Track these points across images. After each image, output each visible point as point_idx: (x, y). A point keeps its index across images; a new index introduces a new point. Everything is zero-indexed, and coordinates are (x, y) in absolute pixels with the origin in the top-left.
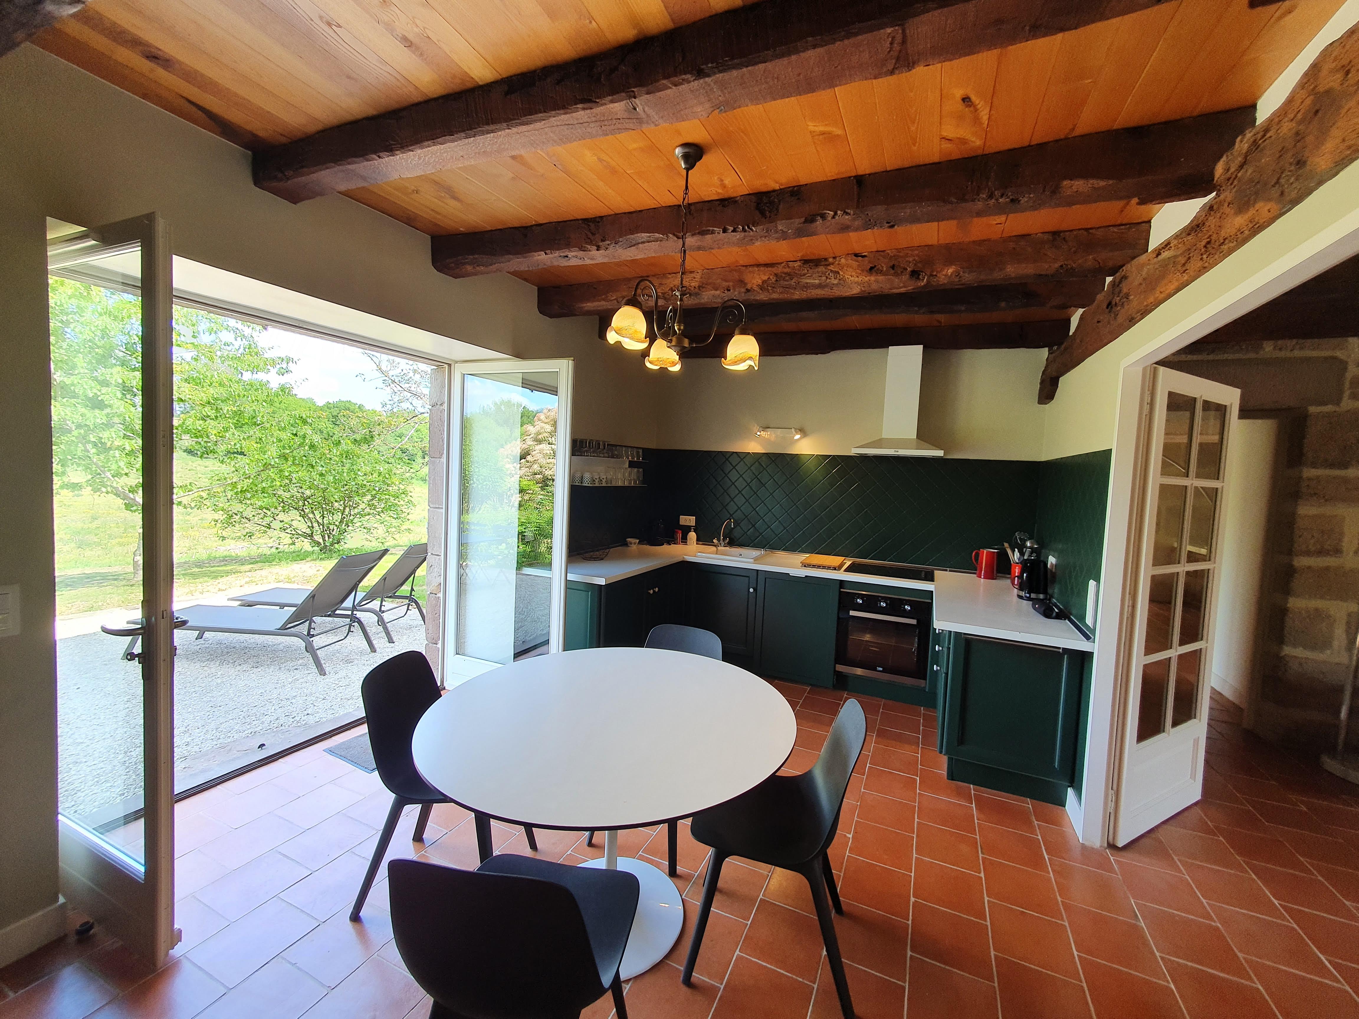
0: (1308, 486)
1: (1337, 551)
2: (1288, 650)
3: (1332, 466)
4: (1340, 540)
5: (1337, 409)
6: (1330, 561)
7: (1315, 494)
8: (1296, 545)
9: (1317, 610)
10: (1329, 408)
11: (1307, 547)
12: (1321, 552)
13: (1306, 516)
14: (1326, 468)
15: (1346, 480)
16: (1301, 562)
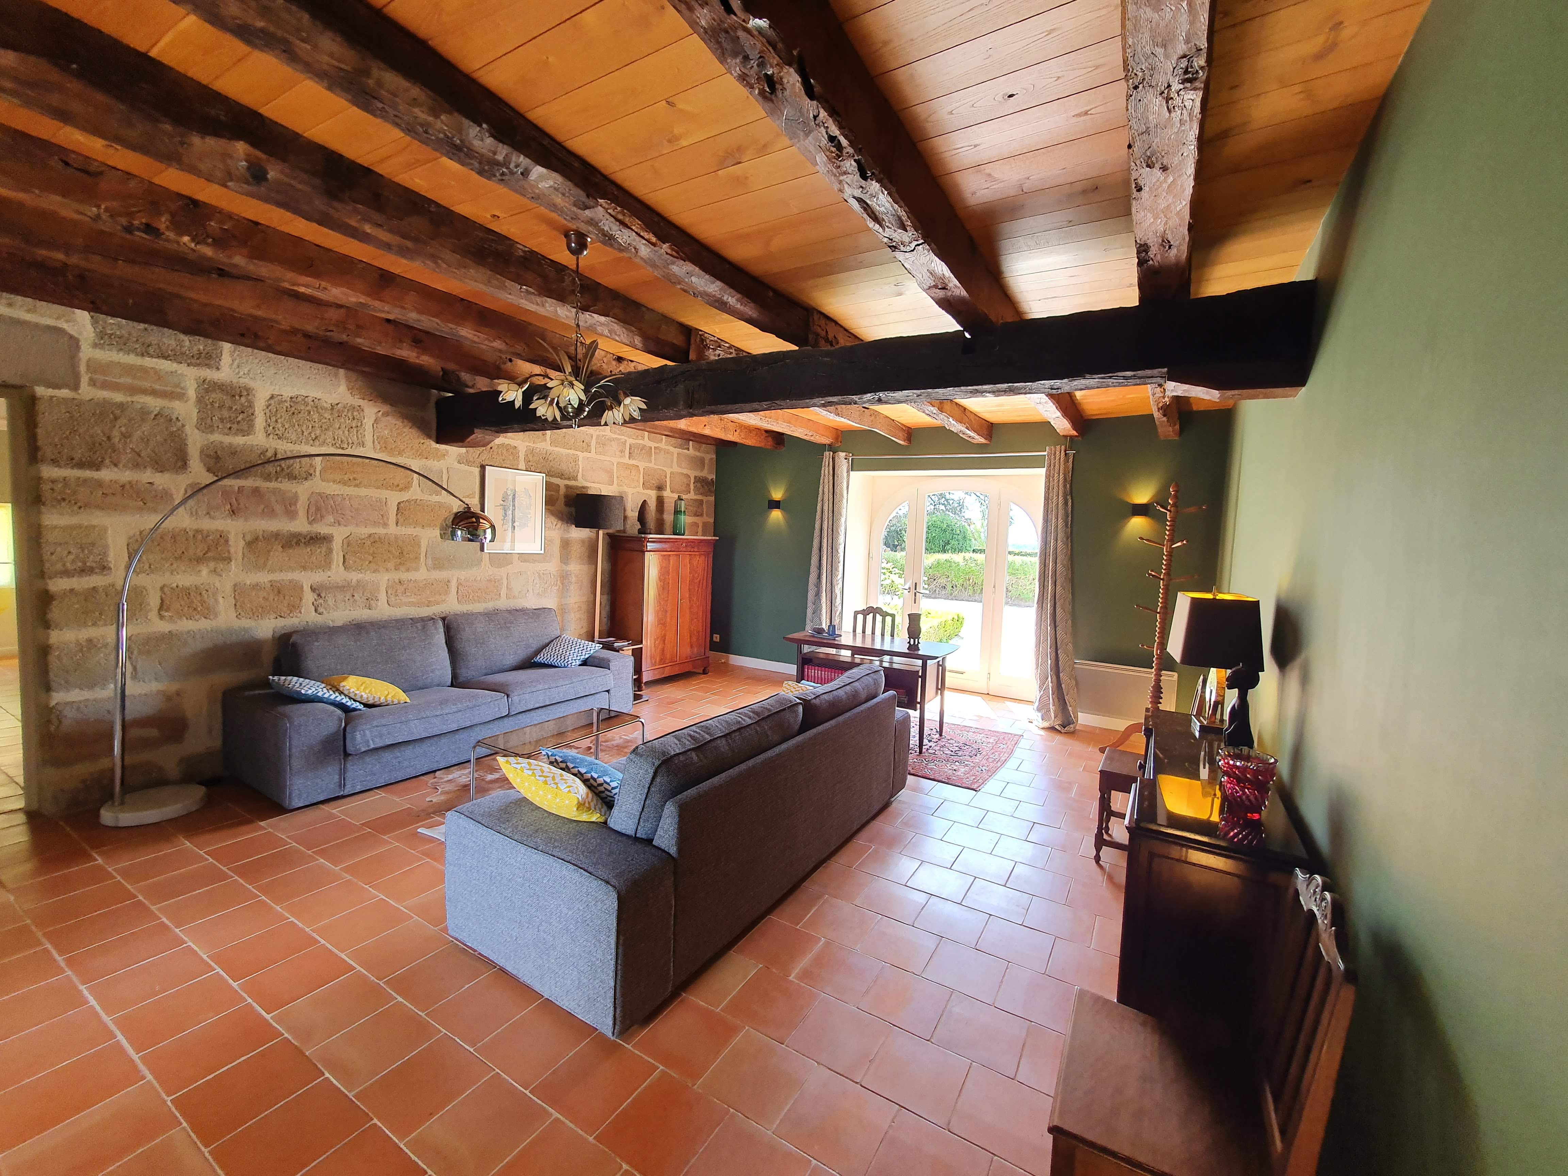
0: (52, 489)
1: (104, 568)
2: (58, 697)
3: (81, 465)
4: (105, 554)
5: (76, 397)
6: (96, 581)
7: (64, 499)
8: (47, 565)
9: (90, 641)
10: (65, 393)
11: (64, 565)
12: (85, 571)
13: (55, 527)
14: (72, 468)
15: (99, 484)
16: (57, 585)
